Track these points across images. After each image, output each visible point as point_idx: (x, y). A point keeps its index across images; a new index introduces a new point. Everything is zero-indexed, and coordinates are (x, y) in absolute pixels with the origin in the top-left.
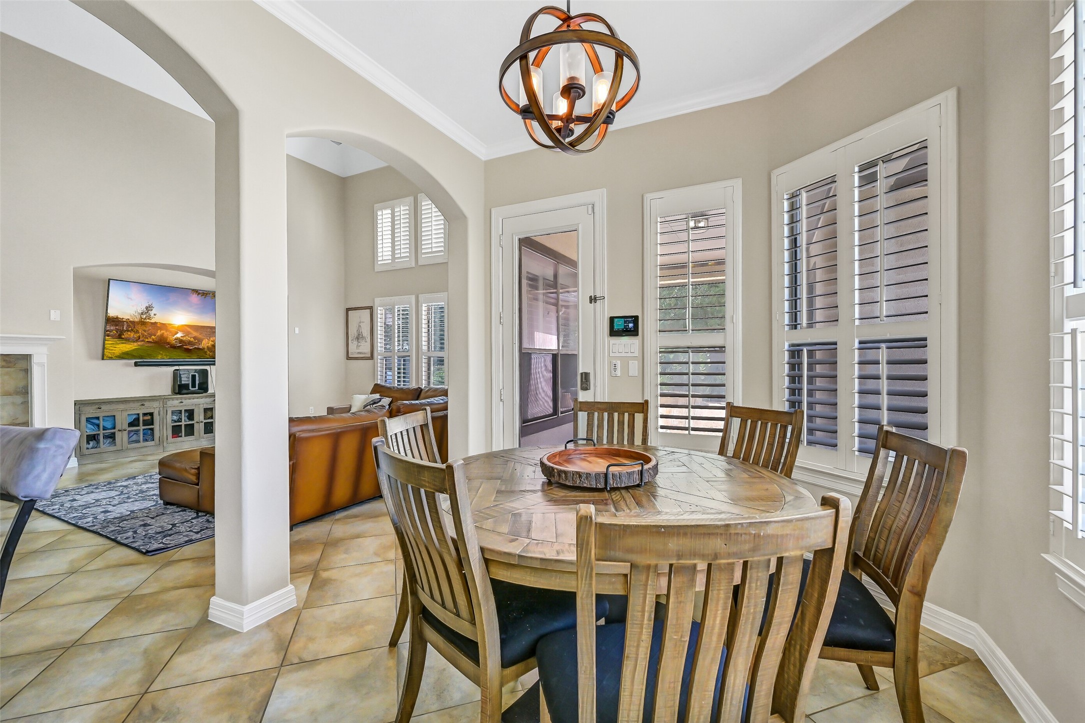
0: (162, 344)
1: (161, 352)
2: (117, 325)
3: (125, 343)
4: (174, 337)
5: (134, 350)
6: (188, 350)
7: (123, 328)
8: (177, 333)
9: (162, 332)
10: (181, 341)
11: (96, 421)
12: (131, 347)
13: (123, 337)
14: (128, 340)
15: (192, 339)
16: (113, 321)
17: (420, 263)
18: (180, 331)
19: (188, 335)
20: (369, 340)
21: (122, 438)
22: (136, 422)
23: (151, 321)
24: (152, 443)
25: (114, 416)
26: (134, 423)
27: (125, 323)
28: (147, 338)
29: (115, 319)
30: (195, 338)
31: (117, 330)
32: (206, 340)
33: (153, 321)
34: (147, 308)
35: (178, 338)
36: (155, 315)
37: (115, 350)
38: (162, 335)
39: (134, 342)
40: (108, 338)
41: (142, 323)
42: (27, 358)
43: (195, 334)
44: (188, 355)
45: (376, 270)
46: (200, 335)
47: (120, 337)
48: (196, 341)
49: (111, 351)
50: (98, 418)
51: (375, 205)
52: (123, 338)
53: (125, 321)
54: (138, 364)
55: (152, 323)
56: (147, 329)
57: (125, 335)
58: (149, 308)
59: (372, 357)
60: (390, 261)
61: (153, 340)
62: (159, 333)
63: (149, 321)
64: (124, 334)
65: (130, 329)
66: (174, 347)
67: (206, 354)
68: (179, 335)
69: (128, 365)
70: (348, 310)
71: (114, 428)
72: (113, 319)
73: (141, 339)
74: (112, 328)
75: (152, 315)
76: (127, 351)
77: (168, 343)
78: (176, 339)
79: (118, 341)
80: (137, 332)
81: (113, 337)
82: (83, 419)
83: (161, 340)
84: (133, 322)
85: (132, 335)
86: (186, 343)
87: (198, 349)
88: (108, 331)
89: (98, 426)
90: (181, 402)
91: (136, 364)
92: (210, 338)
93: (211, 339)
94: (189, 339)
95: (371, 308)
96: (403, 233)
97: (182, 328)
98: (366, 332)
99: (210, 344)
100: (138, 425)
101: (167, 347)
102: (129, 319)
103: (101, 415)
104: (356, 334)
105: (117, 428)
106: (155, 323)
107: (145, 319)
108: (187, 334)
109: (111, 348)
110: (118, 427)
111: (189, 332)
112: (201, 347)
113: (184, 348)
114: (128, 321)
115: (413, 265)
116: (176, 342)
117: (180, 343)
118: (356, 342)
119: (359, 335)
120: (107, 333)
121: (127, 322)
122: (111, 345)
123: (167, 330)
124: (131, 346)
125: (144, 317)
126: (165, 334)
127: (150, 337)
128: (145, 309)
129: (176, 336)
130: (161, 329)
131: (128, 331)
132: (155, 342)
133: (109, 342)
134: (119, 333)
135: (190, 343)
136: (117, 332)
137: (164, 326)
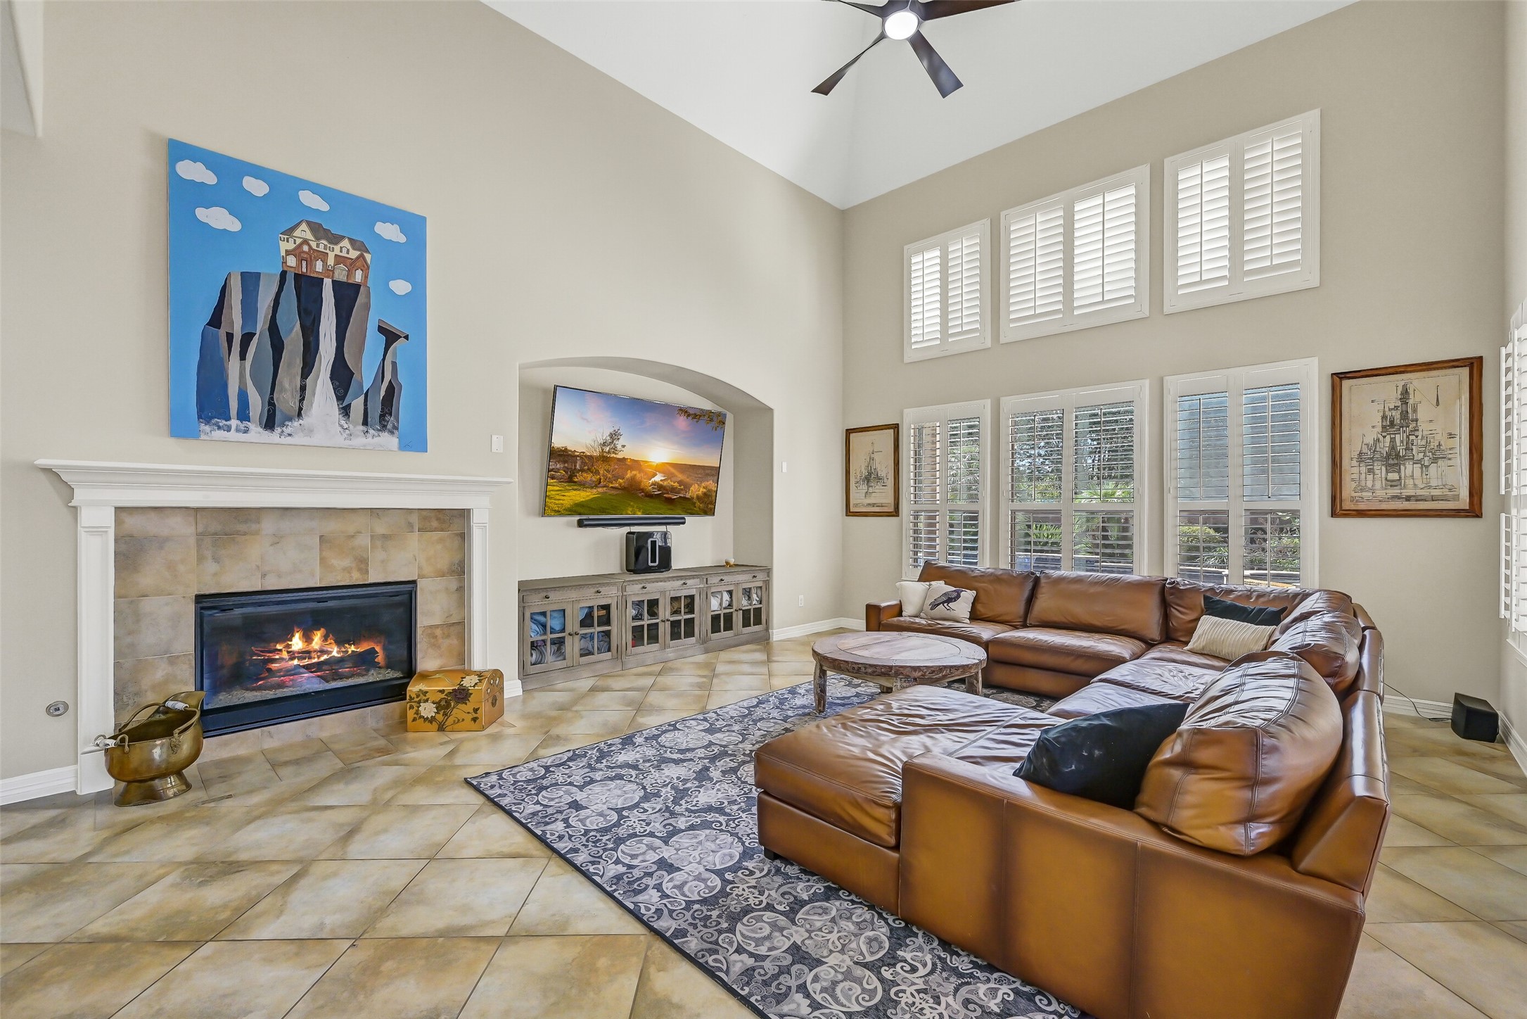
0: (633, 491)
1: (632, 503)
2: (565, 462)
3: (579, 490)
4: (651, 482)
5: (592, 500)
6: (670, 501)
7: (575, 466)
8: (655, 475)
9: (634, 472)
10: (660, 487)
11: (541, 619)
12: (588, 496)
13: (576, 480)
14: (583, 485)
15: (676, 484)
16: (560, 455)
17: (1003, 340)
18: (659, 472)
19: (670, 478)
20: (890, 482)
21: (573, 646)
22: (588, 621)
23: (618, 456)
24: (608, 655)
25: (564, 610)
26: (587, 621)
27: (578, 458)
28: (612, 483)
29: (563, 451)
30: (680, 483)
31: (566, 470)
32: (696, 485)
33: (620, 456)
34: (611, 435)
35: (656, 482)
36: (624, 446)
37: (563, 500)
38: (633, 478)
39: (592, 488)
40: (552, 481)
41: (604, 459)
42: (464, 514)
43: (680, 477)
44: (669, 507)
45: (907, 360)
46: (688, 478)
47: (570, 480)
48: (682, 487)
49: (557, 502)
50: (544, 614)
51: (906, 247)
52: (575, 482)
53: (578, 456)
54: (586, 523)
55: (619, 460)
56: (611, 468)
57: (579, 477)
58: (614, 436)
59: (896, 512)
60: (938, 342)
61: (620, 484)
62: (629, 475)
63: (615, 456)
64: (576, 476)
65: (586, 468)
66: (650, 496)
67: (695, 507)
68: (658, 478)
69: (569, 525)
70: (849, 432)
71: (563, 630)
72: (559, 451)
73: (602, 483)
74: (558, 466)
75: (619, 447)
76: (582, 501)
77: (642, 490)
78: (653, 484)
79: (568, 486)
80: (597, 472)
81: (560, 480)
82: (528, 615)
83: (631, 486)
84: (590, 457)
85: (588, 477)
86: (667, 490)
87: (685, 498)
88: (552, 470)
89: (544, 626)
90: (644, 588)
91: (581, 524)
92: (701, 482)
93: (703, 484)
94: (672, 483)
95: (896, 427)
96: (968, 289)
97: (663, 468)
98: (885, 469)
99: (700, 493)
100: (592, 625)
101: (640, 495)
102: (583, 453)
103: (548, 608)
104: (865, 473)
105: (567, 631)
106: (624, 459)
107: (609, 452)
108: (669, 476)
109: (558, 497)
110: (569, 629)
111: (672, 474)
112: (688, 496)
113: (666, 498)
114: (583, 457)
115: (988, 344)
116: (653, 488)
117: (659, 490)
118: (865, 487)
119: (870, 474)
120: (551, 474)
121: (581, 457)
122: (556, 493)
123: (640, 470)
124: (588, 494)
125: (608, 449)
126: (638, 475)
127: (616, 480)
128: (608, 438)
129: (653, 480)
130: (631, 468)
131: (582, 470)
132: (623, 489)
133: (554, 488)
134: (569, 473)
135: (673, 490)
136: (566, 472)
137: (636, 464)
